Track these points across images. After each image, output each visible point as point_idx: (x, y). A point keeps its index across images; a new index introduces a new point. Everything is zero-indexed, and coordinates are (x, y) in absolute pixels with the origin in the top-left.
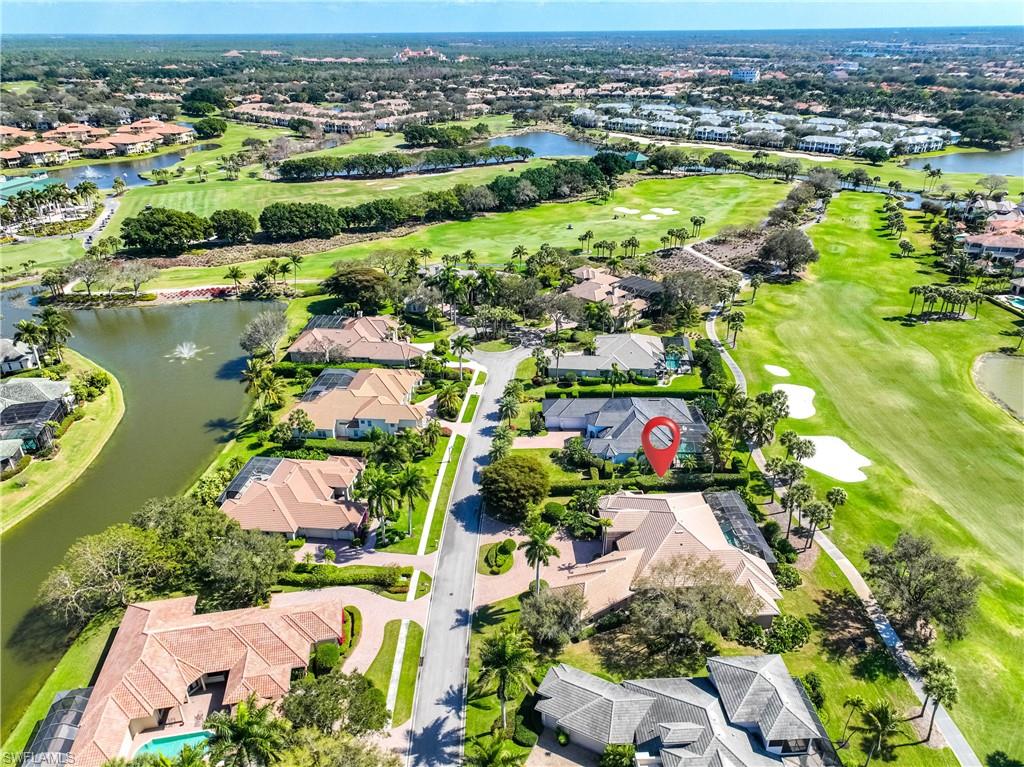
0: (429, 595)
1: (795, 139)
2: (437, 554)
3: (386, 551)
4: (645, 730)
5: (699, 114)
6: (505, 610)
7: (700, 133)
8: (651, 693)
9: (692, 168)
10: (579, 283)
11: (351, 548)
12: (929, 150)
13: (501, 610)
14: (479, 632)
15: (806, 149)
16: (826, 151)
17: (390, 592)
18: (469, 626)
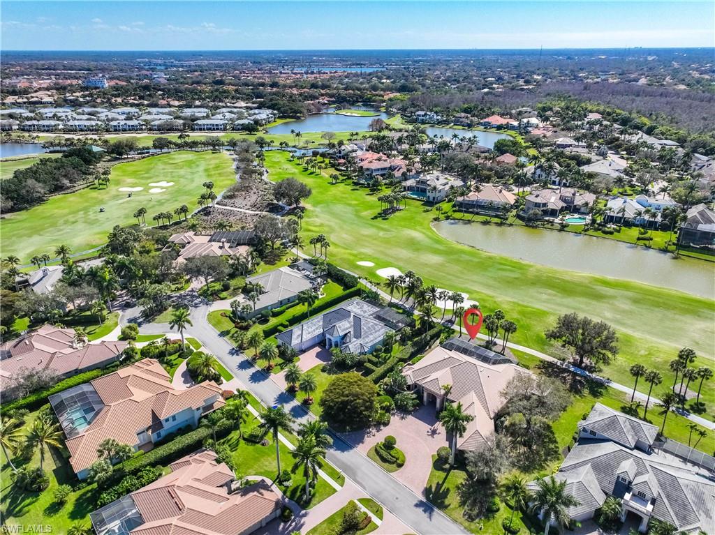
0: (384, 510)
1: (191, 124)
2: (347, 479)
3: (315, 505)
4: (605, 484)
5: (98, 113)
6: (440, 483)
7: (115, 126)
8: (585, 463)
9: (144, 152)
10: (184, 247)
11: (286, 522)
12: (269, 122)
13: (438, 483)
14: (446, 507)
15: (200, 129)
16: (214, 129)
17: (362, 529)
18: (436, 510)
